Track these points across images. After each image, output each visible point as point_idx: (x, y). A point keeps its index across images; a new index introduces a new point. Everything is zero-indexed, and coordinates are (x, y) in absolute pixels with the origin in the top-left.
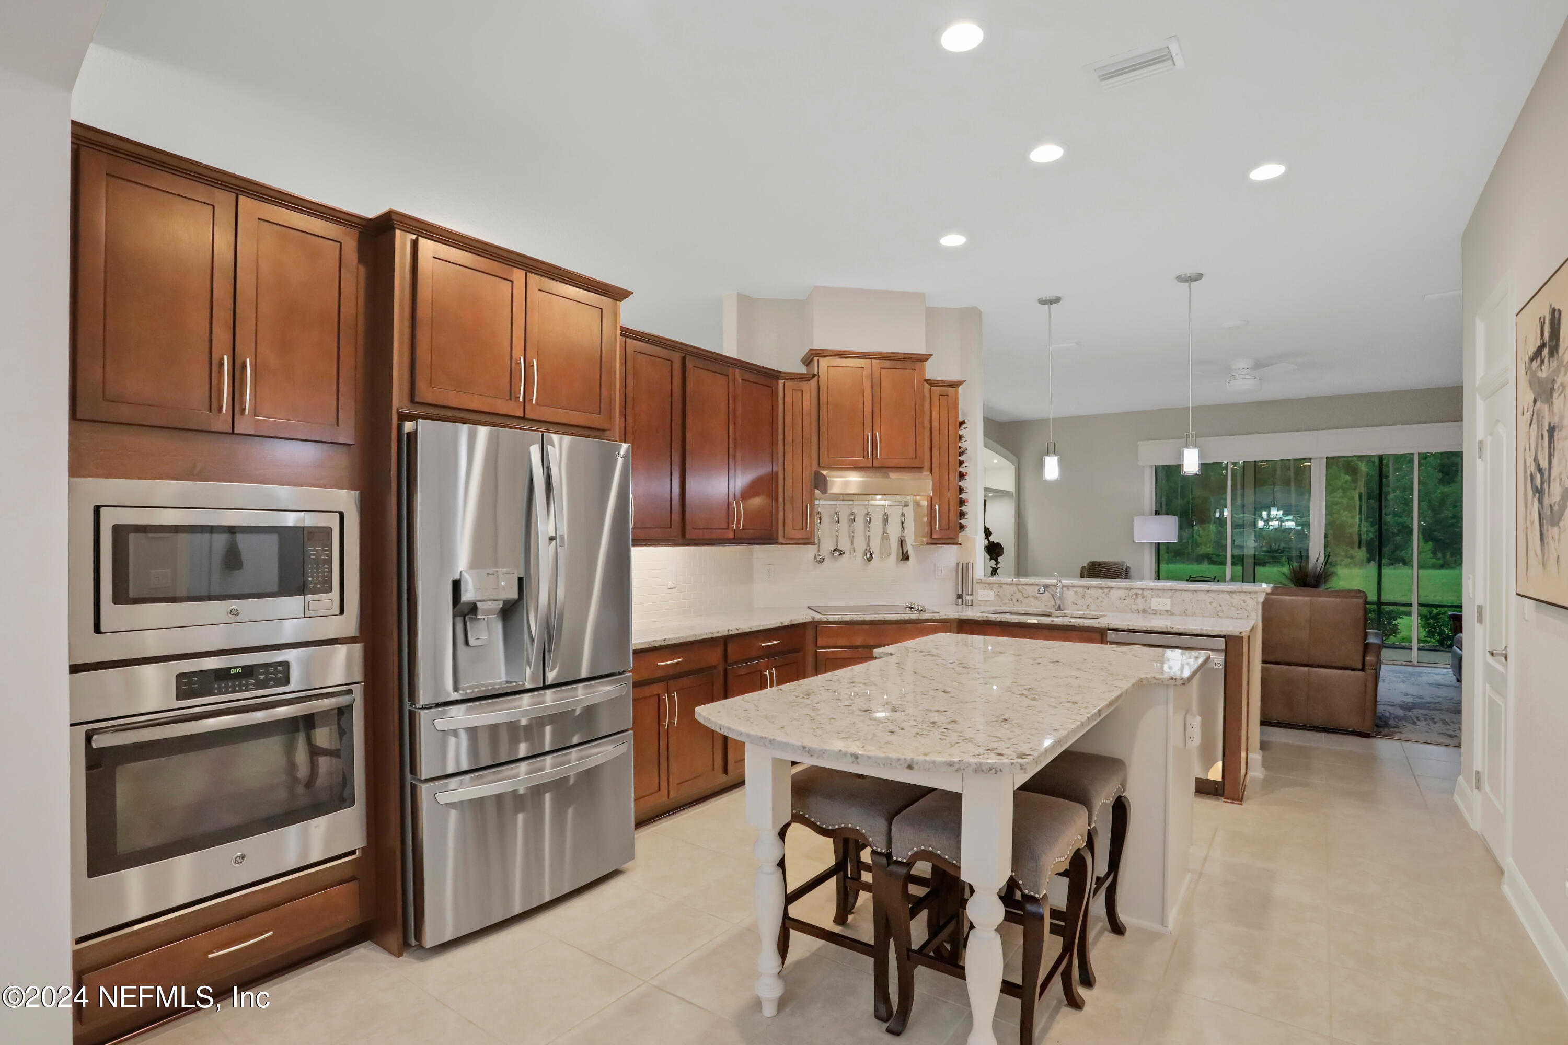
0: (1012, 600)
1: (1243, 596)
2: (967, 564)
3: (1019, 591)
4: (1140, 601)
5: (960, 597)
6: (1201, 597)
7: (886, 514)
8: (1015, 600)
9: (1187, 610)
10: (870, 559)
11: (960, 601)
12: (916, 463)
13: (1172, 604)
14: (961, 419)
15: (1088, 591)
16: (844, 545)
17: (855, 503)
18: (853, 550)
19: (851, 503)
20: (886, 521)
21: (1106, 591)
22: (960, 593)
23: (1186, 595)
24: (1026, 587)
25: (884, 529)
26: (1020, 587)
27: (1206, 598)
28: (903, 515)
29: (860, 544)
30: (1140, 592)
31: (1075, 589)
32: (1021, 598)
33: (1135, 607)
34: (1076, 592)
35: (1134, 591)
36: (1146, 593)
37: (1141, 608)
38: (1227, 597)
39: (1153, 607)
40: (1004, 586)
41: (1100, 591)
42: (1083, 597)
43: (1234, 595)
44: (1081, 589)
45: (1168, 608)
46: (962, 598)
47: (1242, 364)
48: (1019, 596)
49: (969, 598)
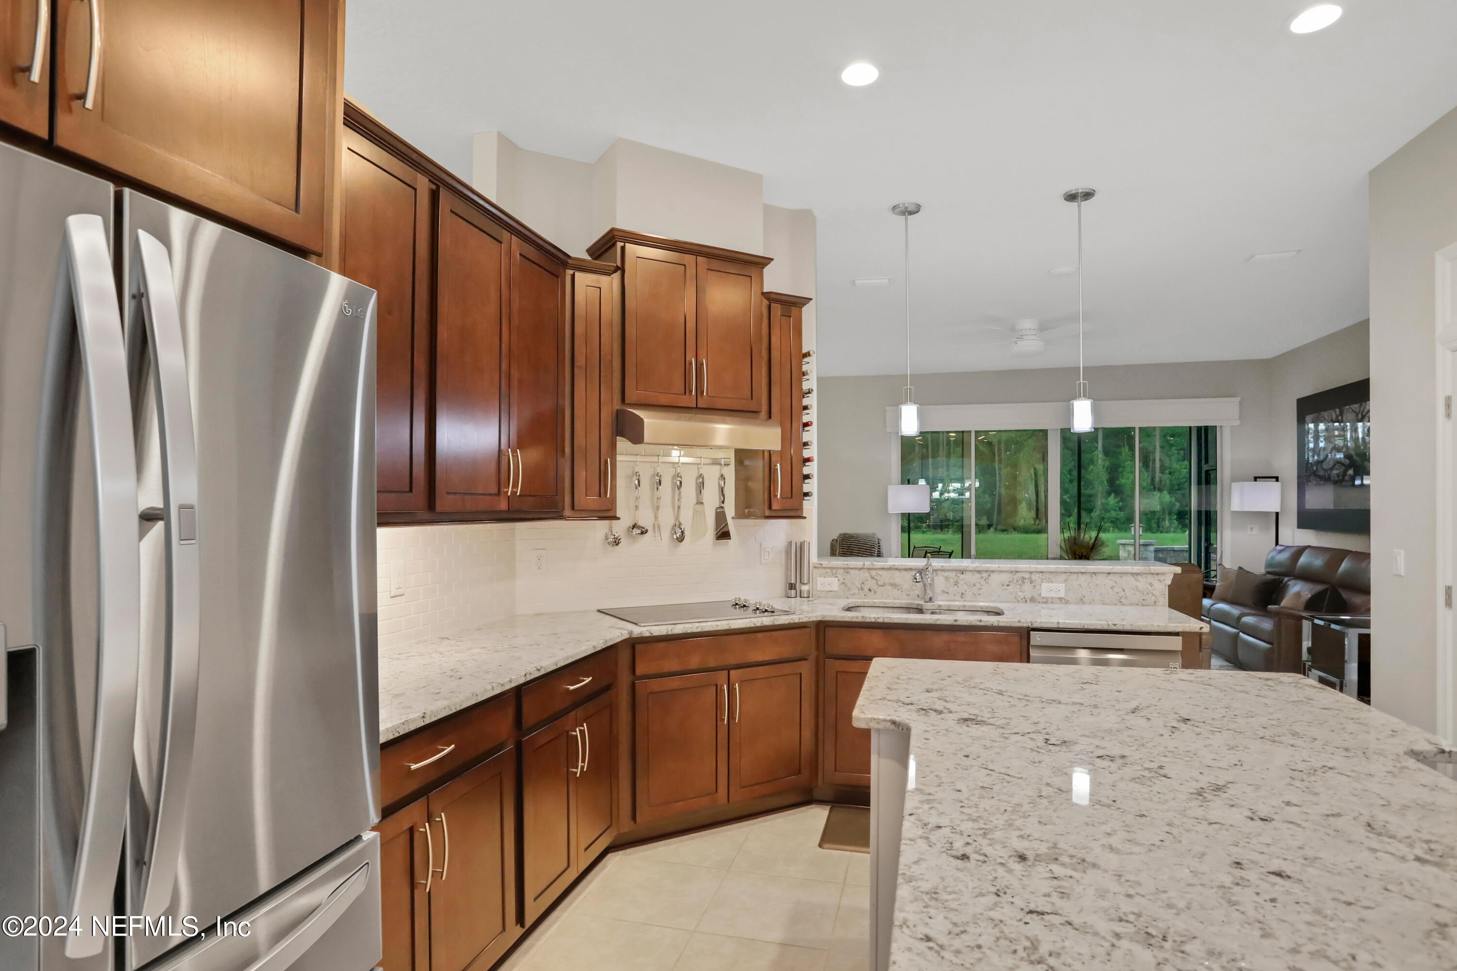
0: (862, 589)
1: (1150, 578)
2: (802, 545)
3: (873, 578)
4: (1027, 586)
5: (792, 586)
6: (1101, 580)
7: (701, 476)
8: (866, 589)
9: (1084, 597)
10: (681, 539)
11: (793, 592)
12: (753, 406)
13: (1067, 590)
14: (804, 351)
15: (962, 576)
16: (645, 520)
17: (661, 459)
18: (657, 527)
19: (655, 459)
20: (700, 486)
21: (985, 575)
22: (793, 581)
23: (1083, 578)
24: (881, 572)
25: (698, 498)
26: (873, 573)
27: (1108, 581)
28: (722, 477)
29: (667, 518)
30: (1027, 576)
31: (946, 574)
32: (874, 587)
33: (1021, 595)
34: (947, 578)
35: (1020, 575)
36: (1034, 577)
37: (1028, 595)
38: (1131, 579)
39: (1043, 595)
40: (852, 571)
41: (978, 575)
42: (956, 583)
43: (1139, 577)
44: (954, 574)
45: (1062, 594)
46: (795, 589)
47: (1028, 324)
48: (871, 584)
49: (805, 588)
